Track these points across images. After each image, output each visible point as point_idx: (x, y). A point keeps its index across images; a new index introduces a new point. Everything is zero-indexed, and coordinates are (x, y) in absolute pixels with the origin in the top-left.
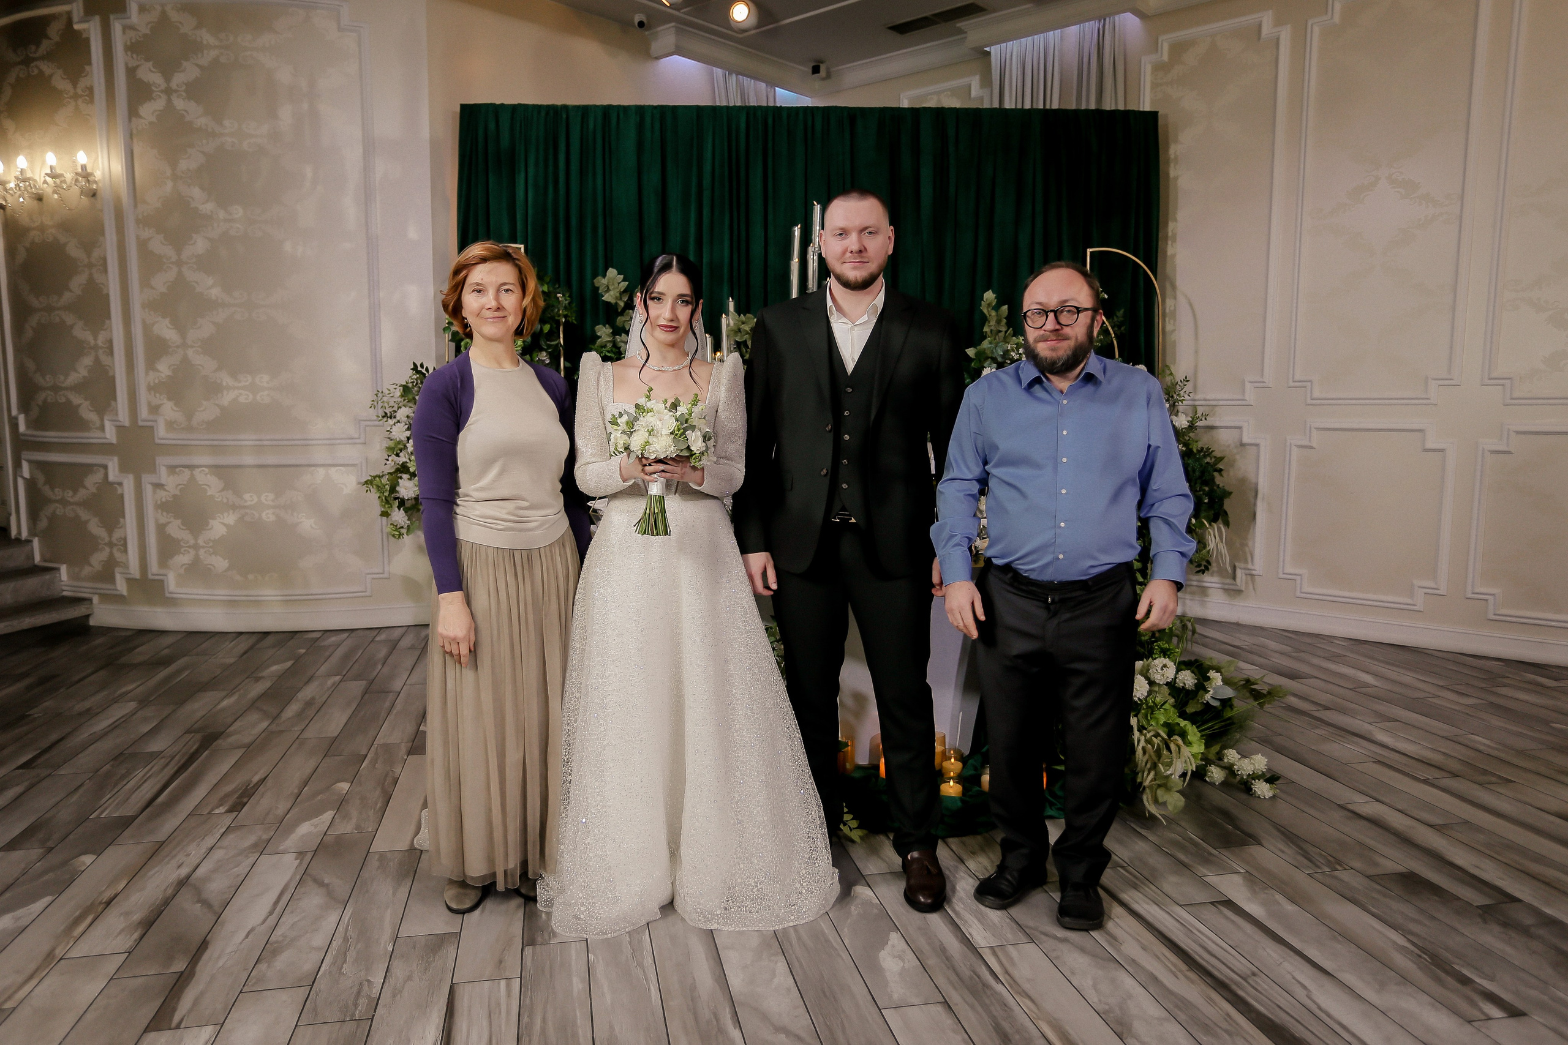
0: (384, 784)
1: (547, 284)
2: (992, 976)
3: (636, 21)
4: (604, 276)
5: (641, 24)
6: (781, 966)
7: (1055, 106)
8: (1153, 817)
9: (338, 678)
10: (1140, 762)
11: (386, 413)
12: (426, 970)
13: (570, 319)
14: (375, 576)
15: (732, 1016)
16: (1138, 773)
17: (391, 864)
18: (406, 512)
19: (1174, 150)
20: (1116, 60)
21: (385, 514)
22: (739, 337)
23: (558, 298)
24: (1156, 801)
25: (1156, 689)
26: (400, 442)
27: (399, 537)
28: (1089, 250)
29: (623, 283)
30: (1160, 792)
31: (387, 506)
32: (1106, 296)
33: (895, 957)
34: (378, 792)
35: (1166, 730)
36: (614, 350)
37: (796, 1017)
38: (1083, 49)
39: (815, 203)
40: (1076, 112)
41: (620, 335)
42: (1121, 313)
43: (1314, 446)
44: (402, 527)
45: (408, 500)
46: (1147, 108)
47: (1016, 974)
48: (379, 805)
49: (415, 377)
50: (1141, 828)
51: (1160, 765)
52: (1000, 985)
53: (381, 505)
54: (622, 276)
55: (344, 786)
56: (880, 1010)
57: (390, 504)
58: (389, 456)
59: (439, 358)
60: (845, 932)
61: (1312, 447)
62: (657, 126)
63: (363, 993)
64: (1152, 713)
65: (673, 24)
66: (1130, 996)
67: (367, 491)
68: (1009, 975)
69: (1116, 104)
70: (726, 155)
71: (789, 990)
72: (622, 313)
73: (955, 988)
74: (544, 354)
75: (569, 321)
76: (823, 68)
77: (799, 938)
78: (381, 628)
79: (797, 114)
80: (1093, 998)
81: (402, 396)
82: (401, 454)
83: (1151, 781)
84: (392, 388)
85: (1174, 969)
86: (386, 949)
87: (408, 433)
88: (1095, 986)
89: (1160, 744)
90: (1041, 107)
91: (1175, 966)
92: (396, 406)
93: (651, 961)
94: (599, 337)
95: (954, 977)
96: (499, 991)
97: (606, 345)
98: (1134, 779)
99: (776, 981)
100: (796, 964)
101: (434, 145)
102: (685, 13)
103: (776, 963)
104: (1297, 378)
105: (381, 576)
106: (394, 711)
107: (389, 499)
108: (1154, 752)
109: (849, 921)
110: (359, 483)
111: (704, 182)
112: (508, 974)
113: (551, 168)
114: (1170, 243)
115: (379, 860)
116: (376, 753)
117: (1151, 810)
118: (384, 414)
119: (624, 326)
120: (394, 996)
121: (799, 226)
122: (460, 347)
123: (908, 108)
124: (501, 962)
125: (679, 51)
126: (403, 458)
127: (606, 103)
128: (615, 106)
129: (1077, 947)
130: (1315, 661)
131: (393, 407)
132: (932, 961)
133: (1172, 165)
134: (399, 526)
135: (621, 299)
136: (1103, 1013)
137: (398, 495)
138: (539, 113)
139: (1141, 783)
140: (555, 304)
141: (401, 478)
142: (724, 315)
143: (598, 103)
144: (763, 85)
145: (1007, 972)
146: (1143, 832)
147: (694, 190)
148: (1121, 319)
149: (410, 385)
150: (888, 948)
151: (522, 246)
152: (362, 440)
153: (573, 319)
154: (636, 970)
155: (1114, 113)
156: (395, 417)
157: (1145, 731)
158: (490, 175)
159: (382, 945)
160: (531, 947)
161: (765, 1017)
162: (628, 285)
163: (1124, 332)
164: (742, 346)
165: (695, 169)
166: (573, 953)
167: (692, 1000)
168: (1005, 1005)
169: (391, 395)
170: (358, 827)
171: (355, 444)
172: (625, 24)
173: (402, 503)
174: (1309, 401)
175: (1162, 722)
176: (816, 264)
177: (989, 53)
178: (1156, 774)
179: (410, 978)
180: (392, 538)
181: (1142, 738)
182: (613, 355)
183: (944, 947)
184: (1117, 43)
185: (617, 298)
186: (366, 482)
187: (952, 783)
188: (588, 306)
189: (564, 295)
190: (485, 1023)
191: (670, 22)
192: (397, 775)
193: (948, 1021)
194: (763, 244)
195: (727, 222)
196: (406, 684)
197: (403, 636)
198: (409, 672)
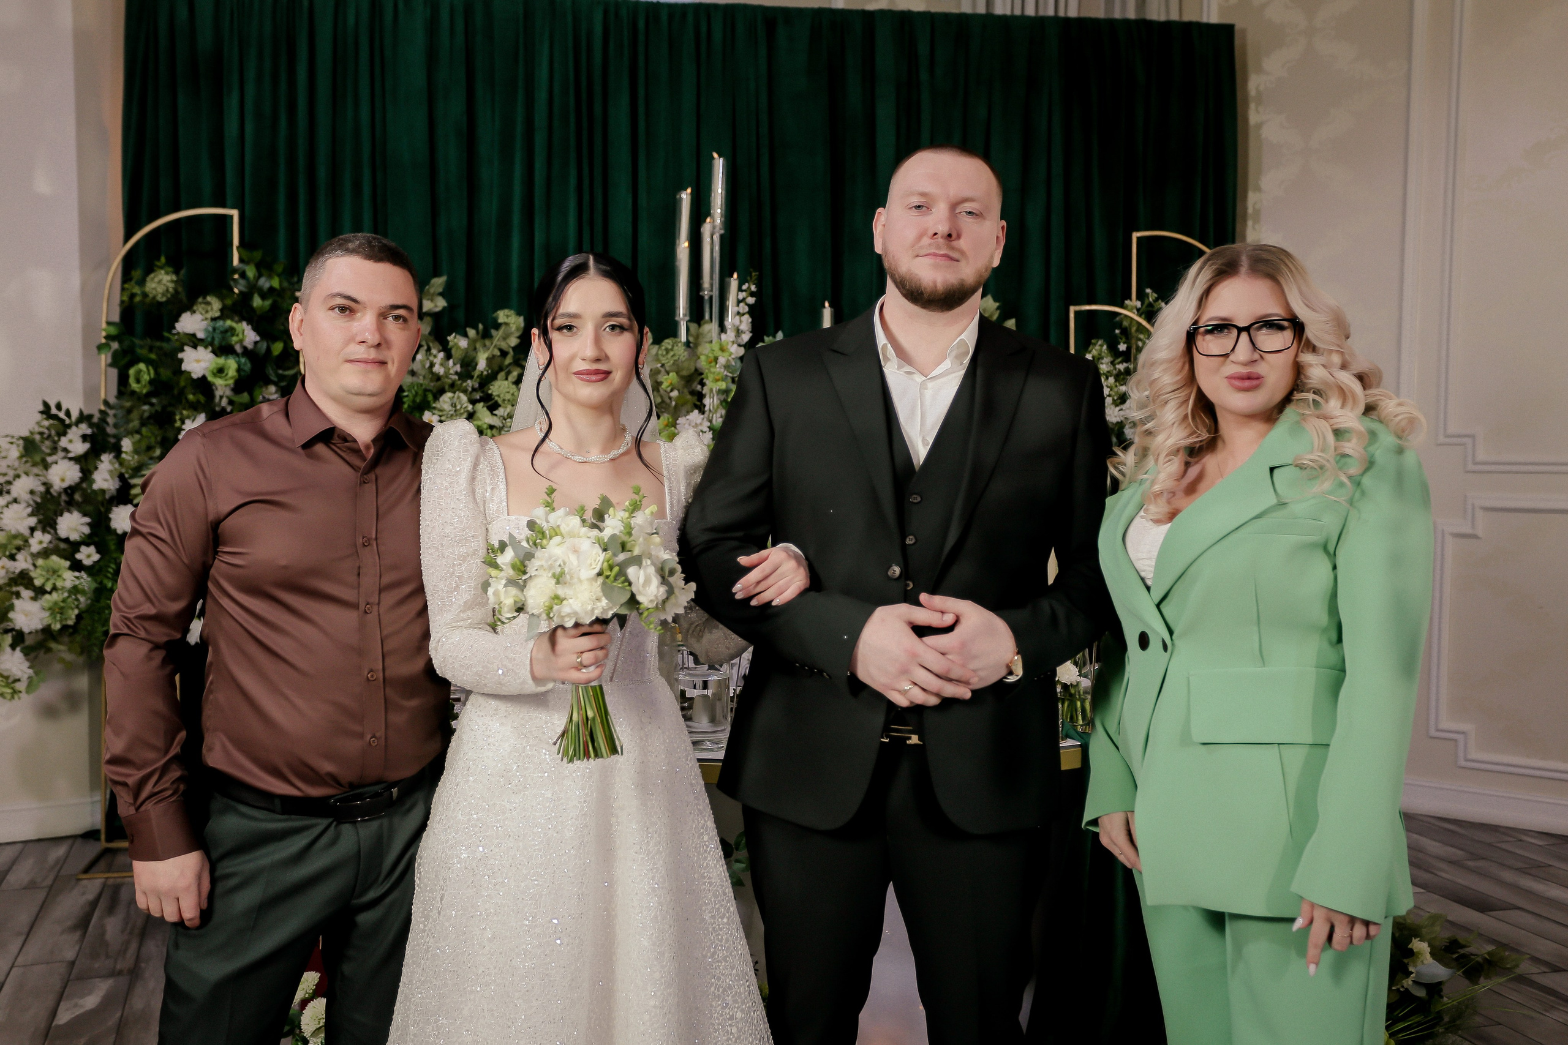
1: (279, 276)
7: (1073, 13)
18: (27, 652)
19: (1255, 83)
26: (15, 537)
27: (13, 698)
28: (1135, 235)
39: (715, 155)
43: (1480, 533)
44: (19, 680)
45: (30, 633)
46: (1213, 17)
49: (46, 423)
59: (90, 392)
61: (1475, 537)
62: (460, 25)
69: (1168, 12)
70: (571, 75)
74: (272, 389)
81: (22, 457)
82: (20, 557)
84: (5, 442)
87: (33, 521)
90: (1051, 12)
92: (11, 473)
101: (82, 40)
104: (1451, 430)
111: (537, 118)
113: (283, 87)
114: (1250, 223)
121: (689, 190)
122: (128, 376)
126: (22, 563)
130: (1508, 876)
133: (1252, 106)
134: (10, 680)
137: (10, 625)
141: (18, 595)
147: (519, 129)
149: (37, 437)
151: (235, 213)
155: (1168, 25)
156: (8, 492)
158: (181, 92)
165: (520, 94)
169: (3, 454)
173: (19, 638)
174: (1471, 467)
176: (717, 248)
194: (630, 219)
195: (573, 181)
196: (16, 964)
197: (14, 862)
198: (21, 939)
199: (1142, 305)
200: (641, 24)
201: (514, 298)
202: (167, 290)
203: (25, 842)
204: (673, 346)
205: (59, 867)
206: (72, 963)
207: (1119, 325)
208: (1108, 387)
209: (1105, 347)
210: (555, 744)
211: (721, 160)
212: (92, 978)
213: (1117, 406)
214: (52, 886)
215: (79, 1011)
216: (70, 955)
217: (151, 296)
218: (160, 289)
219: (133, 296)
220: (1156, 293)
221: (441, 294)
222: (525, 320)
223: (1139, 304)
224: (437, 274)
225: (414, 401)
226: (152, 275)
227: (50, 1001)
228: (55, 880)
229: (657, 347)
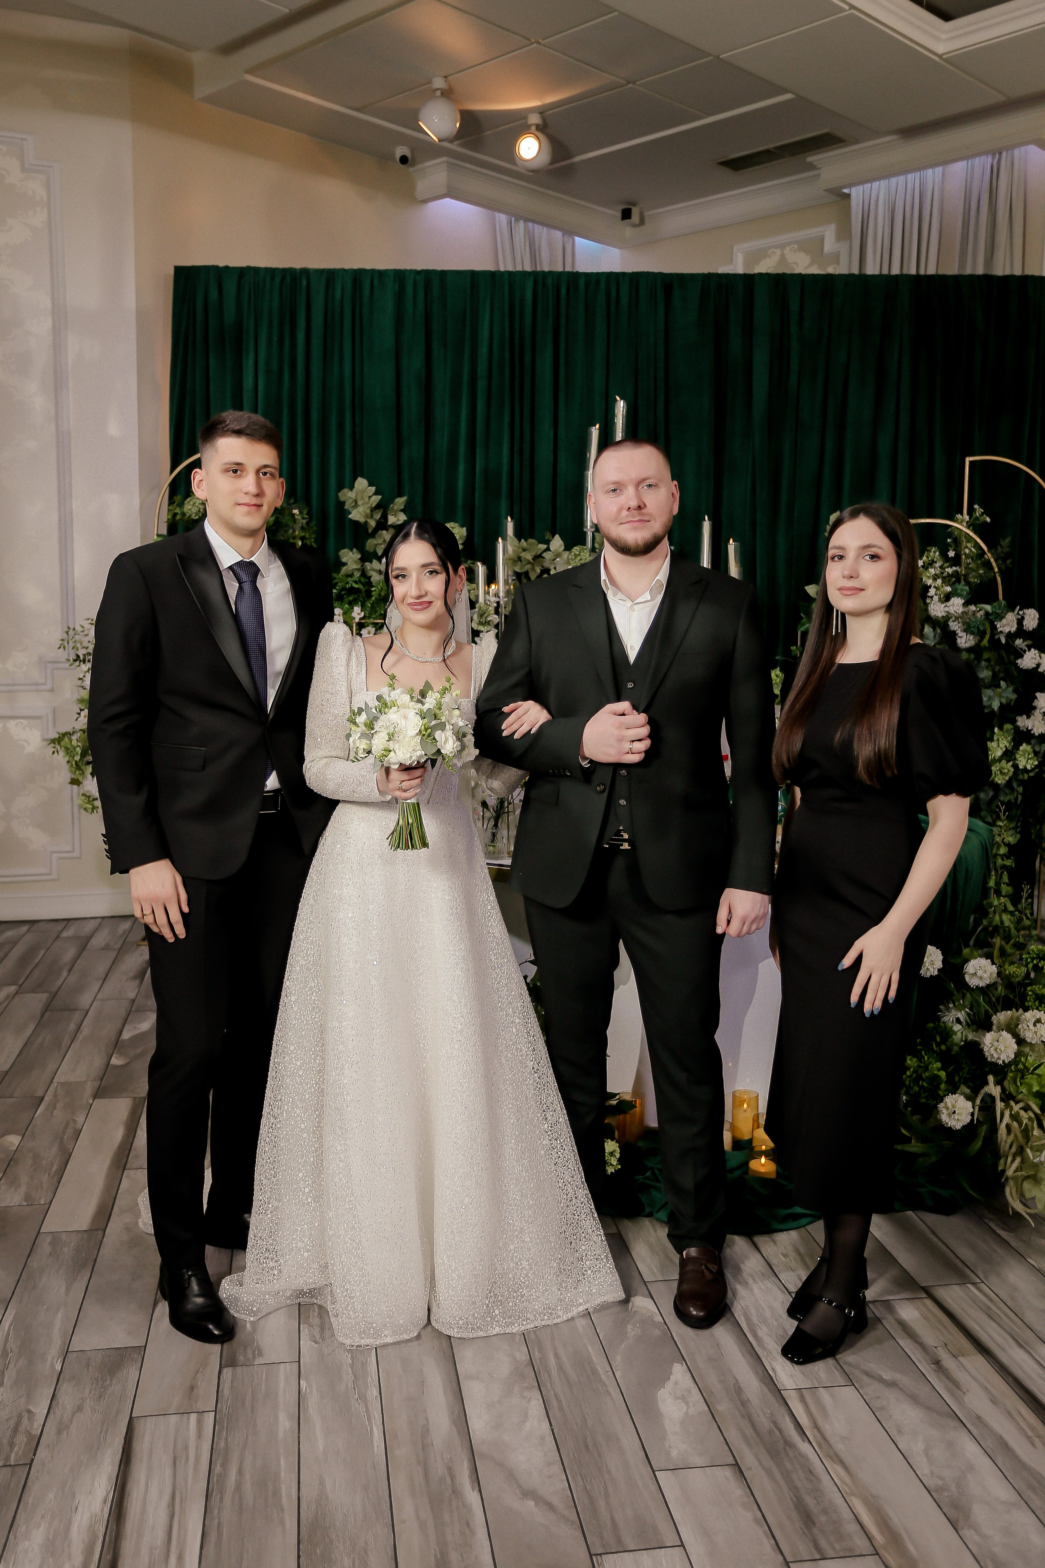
0: (62, 1138)
2: (797, 1431)
3: (398, 155)
4: (352, 488)
5: (404, 160)
6: (535, 1406)
7: (931, 271)
8: (1017, 1215)
9: (13, 989)
10: (1003, 1144)
11: (78, 656)
12: (100, 1397)
13: (308, 543)
14: (64, 855)
15: (471, 1473)
16: (1000, 1159)
17: (66, 1250)
20: (1013, 205)
21: (75, 782)
22: (519, 567)
23: (293, 515)
24: (1022, 1195)
25: (1027, 1050)
27: (93, 811)
28: (968, 460)
29: (374, 496)
30: (1026, 1185)
31: (77, 772)
32: (988, 520)
33: (676, 1398)
34: (55, 1150)
35: (1038, 1101)
36: (363, 580)
37: (550, 1477)
38: (970, 190)
39: (618, 398)
40: (957, 279)
41: (371, 562)
42: (1006, 542)
47: (827, 1428)
48: (55, 1168)
50: (1004, 1229)
51: (1028, 1150)
52: (807, 1444)
53: (70, 771)
54: (374, 489)
55: (14, 1140)
56: (654, 1472)
57: (82, 770)
58: (81, 710)
60: (618, 1361)
62: (421, 296)
63: (22, 1428)
64: (1022, 1078)
65: (445, 159)
66: (971, 1468)
67: (54, 752)
68: (819, 1430)
69: (1012, 266)
70: (507, 335)
71: (542, 1438)
72: (373, 535)
73: (750, 1446)
75: (306, 543)
76: (635, 212)
77: (560, 1368)
78: (68, 920)
79: (598, 282)
80: (924, 1469)
83: (1016, 1171)
84: (86, 625)
85: (1030, 1434)
86: (53, 1366)
88: (926, 1452)
89: (1029, 1123)
90: (913, 272)
91: (1032, 1429)
93: (375, 1392)
94: (345, 564)
95: (749, 1431)
96: (188, 1429)
97: (353, 574)
98: (996, 1165)
99: (528, 1425)
100: (554, 1403)
101: (141, 316)
102: (459, 145)
103: (529, 1401)
105: (71, 855)
106: (80, 1037)
107: (80, 764)
108: (1021, 1131)
109: (623, 1346)
110: (45, 740)
111: (479, 369)
112: (200, 1406)
113: (287, 349)
115: (50, 1243)
116: (55, 1095)
117: (1015, 1206)
118: (75, 658)
119: (375, 550)
120: (59, 1433)
121: (597, 426)
123: (740, 275)
124: (192, 1388)
125: (452, 193)
127: (355, 267)
128: (369, 270)
129: (907, 1394)
131: (87, 648)
132: (723, 1407)
135: (372, 517)
136: (936, 1491)
138: (273, 278)
139: (1003, 1171)
140: (290, 523)
142: (500, 540)
143: (346, 268)
144: (558, 234)
145: (816, 1426)
146: (1003, 1233)
147: (465, 378)
148: (1008, 550)
150: (669, 1385)
152: (48, 687)
153: (311, 542)
154: (357, 1405)
155: (1007, 280)
157: (1012, 1103)
158: (211, 355)
159: (49, 1359)
160: (230, 1369)
161: (511, 1475)
162: (381, 499)
163: (1010, 566)
164: (523, 578)
165: (467, 351)
166: (282, 1377)
167: (423, 1449)
168: (811, 1472)
169: (86, 633)
170: (28, 1197)
171: (41, 691)
172: (384, 158)
175: (1034, 1090)
177: (848, 196)
178: (1022, 1162)
179: (79, 1409)
180: (83, 812)
181: (1007, 1113)
182: (361, 587)
183: (739, 1387)
184: (1015, 187)
185: (366, 516)
186: (53, 741)
187: (763, 1160)
188: (332, 524)
189: (301, 513)
190: (168, 1472)
191: (443, 156)
192: (79, 1126)
193: (738, 1492)
194: (552, 448)
195: (507, 419)
196: (97, 999)
197: (96, 931)
198: (101, 982)
199: (970, 518)
200: (563, 291)
201: (460, 515)
202: (199, 511)
203: (103, 918)
204: (580, 552)
205: (125, 936)
206: (134, 1001)
207: (950, 535)
208: (935, 587)
209: (937, 553)
210: (387, 839)
211: (622, 401)
212: (146, 1011)
213: (942, 603)
214: (121, 948)
215: (137, 1032)
216: (132, 995)
217: (188, 515)
218: (194, 510)
219: (175, 514)
220: (982, 508)
221: (402, 510)
222: (467, 530)
223: (967, 518)
224: (400, 495)
225: (380, 595)
226: (189, 499)
227: (119, 1024)
228: (123, 944)
229: (568, 552)
